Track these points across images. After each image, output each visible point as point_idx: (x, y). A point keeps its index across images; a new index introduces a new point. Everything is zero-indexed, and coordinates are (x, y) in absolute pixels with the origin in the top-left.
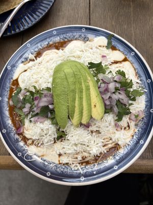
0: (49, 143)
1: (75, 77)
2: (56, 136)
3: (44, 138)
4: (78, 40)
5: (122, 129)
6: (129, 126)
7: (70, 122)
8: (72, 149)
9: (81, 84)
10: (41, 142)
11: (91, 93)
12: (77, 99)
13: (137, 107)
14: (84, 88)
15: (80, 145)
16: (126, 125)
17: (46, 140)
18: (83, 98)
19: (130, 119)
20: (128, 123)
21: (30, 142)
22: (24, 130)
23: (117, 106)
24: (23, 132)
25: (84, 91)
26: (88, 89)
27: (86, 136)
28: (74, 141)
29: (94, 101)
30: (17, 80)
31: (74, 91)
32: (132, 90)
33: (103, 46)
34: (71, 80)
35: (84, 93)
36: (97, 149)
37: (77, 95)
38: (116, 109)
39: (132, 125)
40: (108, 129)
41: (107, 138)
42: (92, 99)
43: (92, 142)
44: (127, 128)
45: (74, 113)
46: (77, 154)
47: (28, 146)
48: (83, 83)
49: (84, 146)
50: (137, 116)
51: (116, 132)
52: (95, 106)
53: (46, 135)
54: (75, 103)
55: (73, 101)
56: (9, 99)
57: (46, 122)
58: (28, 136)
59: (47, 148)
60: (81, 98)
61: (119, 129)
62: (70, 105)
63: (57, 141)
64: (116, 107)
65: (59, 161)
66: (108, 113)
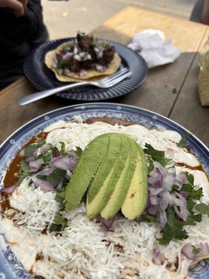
0: (36, 228)
1: (121, 148)
2: (51, 222)
3: (33, 214)
4: (144, 126)
5: (162, 264)
6: (177, 265)
7: (83, 208)
8: (64, 254)
9: (125, 160)
10: (25, 221)
11: (134, 176)
12: (110, 175)
13: (200, 237)
14: (127, 166)
15: (79, 254)
16: (172, 260)
17: (34, 220)
18: (119, 177)
19: (182, 252)
20: (177, 258)
21: (10, 212)
22: (13, 191)
23: (168, 215)
24: (11, 194)
25: (125, 169)
26: (132, 168)
27: (99, 242)
28: (75, 241)
29: (134, 188)
30: (47, 134)
31: (111, 162)
32: (198, 202)
33: (173, 142)
34: (114, 148)
35: (124, 172)
36: (105, 274)
37: (113, 170)
38: (163, 218)
39: (183, 267)
40: (139, 250)
41: (131, 269)
42: (132, 184)
43: (103, 260)
44: (173, 267)
45: (96, 193)
46: (67, 270)
47: (3, 217)
48: (128, 160)
49: (86, 260)
50: (196, 251)
51: (151, 263)
52: (133, 195)
53: (39, 211)
54: (104, 179)
55: (103, 175)
56: (23, 148)
57: (50, 193)
58: (13, 203)
59: (28, 233)
60: (116, 176)
61: (158, 261)
62: (96, 178)
63: (48, 232)
64: (165, 213)
65: (32, 267)
66: (149, 221)
